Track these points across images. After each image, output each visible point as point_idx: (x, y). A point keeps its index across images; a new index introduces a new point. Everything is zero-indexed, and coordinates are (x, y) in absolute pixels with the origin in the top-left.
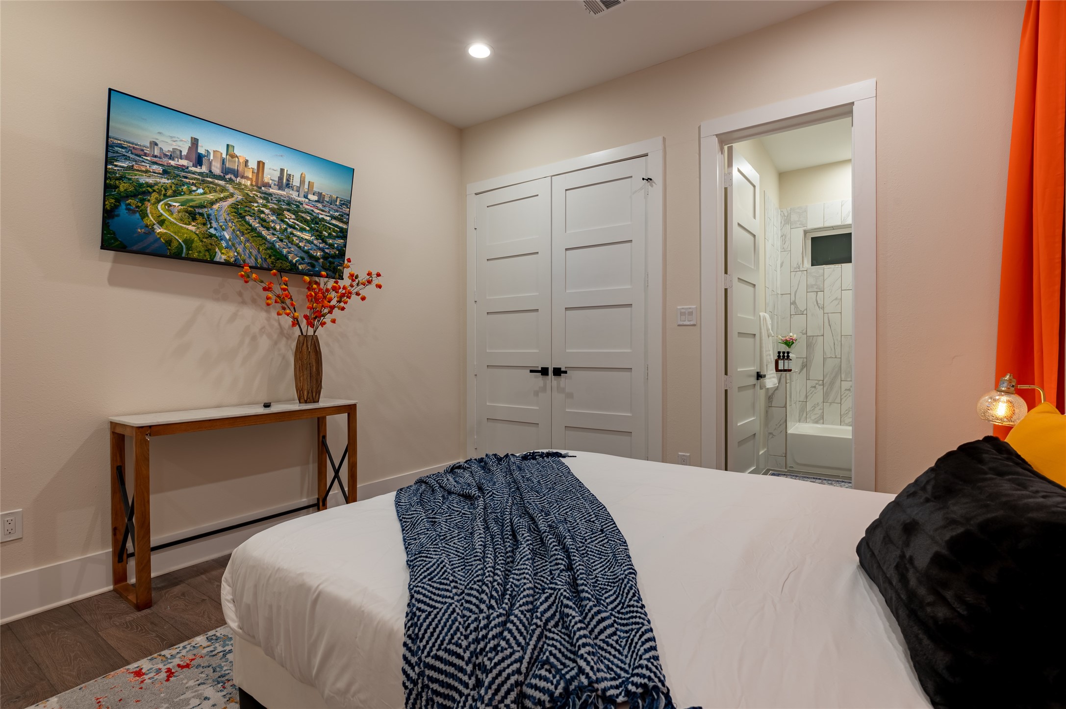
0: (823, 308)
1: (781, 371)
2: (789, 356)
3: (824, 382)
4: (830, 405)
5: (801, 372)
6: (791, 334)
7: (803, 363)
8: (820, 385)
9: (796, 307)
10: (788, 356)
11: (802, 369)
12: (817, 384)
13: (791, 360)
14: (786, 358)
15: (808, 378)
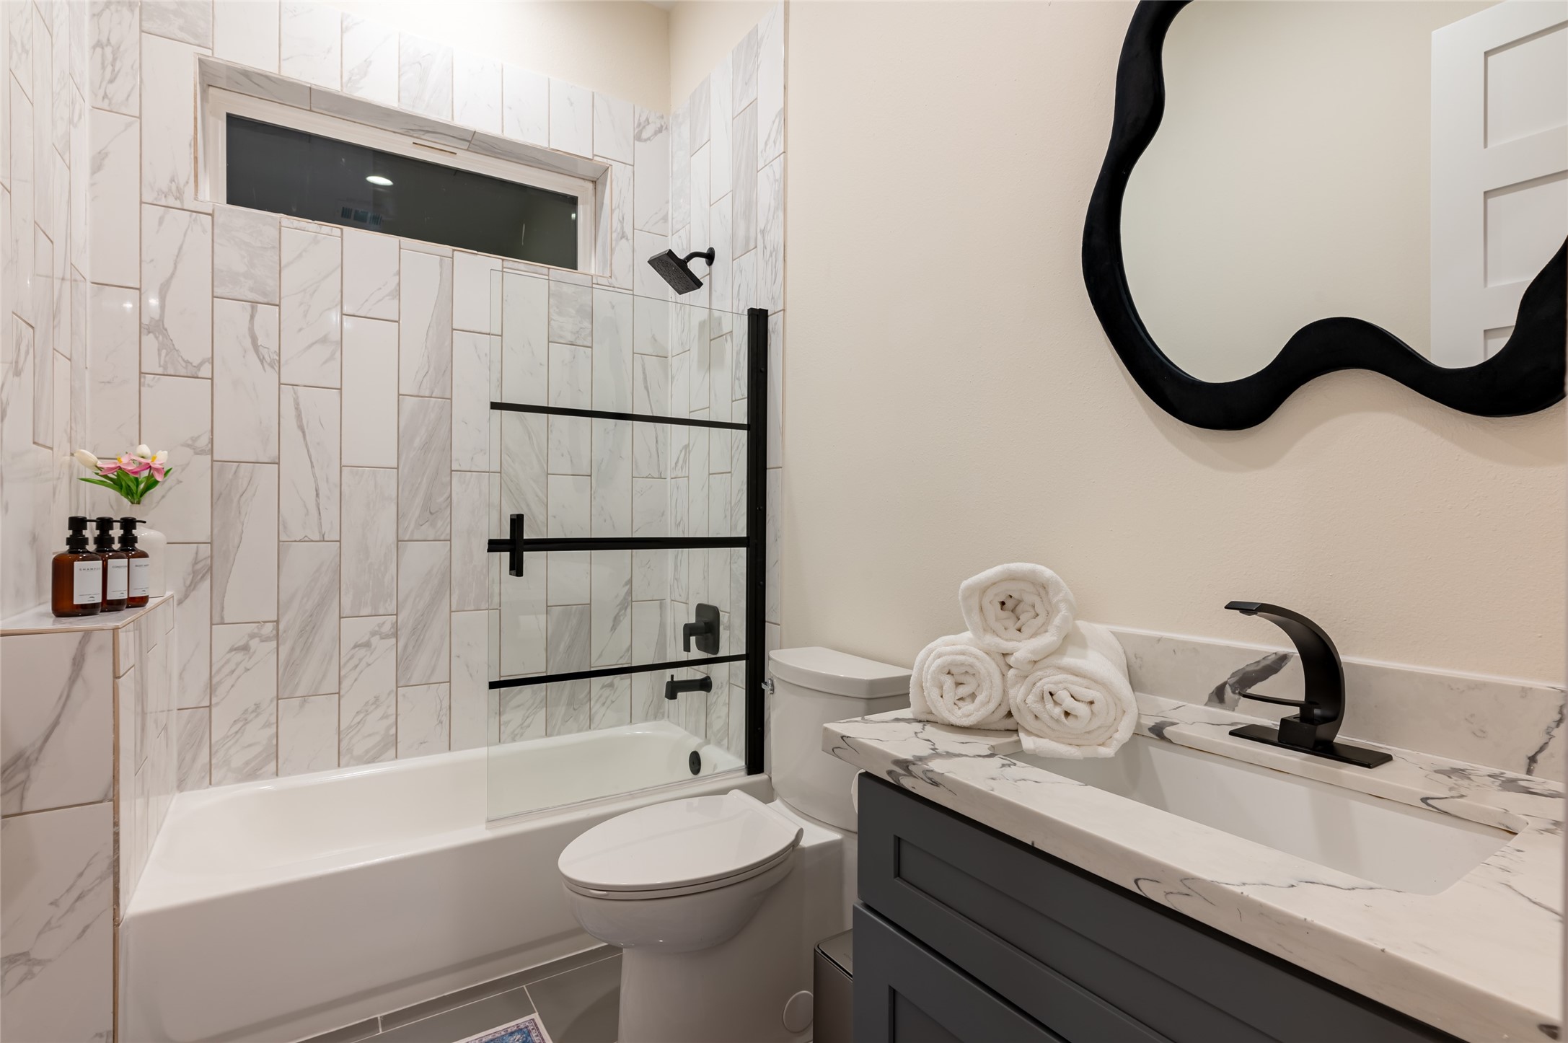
0: (277, 364)
1: (88, 610)
2: (135, 540)
3: (282, 627)
4: (302, 706)
5: (186, 596)
6: (144, 449)
7: (196, 562)
8: (265, 640)
9: (167, 346)
10: (128, 541)
11: (191, 587)
12: (252, 636)
13: (144, 555)
14: (116, 546)
15: (216, 619)
